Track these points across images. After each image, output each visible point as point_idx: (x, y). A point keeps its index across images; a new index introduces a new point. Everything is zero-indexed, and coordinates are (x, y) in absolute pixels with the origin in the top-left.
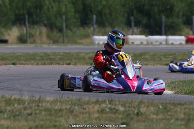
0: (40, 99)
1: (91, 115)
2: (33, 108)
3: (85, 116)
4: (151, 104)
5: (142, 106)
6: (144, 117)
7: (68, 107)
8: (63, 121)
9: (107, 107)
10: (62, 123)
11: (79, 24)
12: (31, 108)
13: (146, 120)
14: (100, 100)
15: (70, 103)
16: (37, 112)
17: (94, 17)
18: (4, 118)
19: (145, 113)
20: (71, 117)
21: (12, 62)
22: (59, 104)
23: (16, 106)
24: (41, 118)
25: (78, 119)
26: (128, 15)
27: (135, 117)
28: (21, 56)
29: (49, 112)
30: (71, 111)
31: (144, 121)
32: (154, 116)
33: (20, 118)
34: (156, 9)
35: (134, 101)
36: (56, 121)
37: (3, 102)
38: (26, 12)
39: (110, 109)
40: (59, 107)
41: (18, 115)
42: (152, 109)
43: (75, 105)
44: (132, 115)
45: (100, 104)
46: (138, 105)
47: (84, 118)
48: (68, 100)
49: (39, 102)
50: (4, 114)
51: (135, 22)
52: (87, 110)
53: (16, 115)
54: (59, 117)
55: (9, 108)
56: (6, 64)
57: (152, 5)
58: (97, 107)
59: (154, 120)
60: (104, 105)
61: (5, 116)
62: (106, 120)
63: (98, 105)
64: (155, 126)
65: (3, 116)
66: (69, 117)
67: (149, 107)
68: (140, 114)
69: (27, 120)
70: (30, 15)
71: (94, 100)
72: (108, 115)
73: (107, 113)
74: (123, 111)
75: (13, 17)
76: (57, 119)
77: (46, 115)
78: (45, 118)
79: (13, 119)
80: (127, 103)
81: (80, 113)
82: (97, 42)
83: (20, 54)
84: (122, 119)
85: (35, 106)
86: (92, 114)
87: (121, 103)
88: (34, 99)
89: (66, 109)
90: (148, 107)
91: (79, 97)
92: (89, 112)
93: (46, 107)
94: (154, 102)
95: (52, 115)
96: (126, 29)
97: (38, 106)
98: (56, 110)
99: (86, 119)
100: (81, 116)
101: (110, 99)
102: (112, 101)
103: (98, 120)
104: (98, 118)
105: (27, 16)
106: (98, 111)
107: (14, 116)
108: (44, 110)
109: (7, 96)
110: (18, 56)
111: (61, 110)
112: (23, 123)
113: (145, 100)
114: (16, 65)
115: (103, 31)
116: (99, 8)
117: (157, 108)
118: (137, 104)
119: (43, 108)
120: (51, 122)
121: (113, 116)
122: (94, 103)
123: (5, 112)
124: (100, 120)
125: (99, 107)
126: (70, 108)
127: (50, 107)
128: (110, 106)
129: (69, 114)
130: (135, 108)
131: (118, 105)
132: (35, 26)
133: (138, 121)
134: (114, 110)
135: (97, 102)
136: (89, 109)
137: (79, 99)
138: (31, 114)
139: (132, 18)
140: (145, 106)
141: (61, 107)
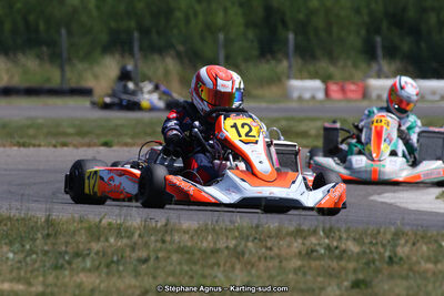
0: (166, 225)
1: (284, 263)
2: (152, 246)
3: (271, 265)
4: (422, 237)
5: (402, 241)
6: (406, 266)
7: (232, 243)
8: (220, 275)
9: (319, 244)
10: (216, 280)
11: (255, 53)
12: (146, 245)
13: (411, 274)
14: (305, 227)
15: (237, 234)
16: (160, 255)
17: (291, 36)
18: (83, 270)
19: (408, 258)
20: (238, 267)
21: (103, 140)
22: (210, 237)
23: (112, 240)
24: (169, 268)
25: (253, 272)
26: (368, 31)
27: (386, 266)
28: (122, 126)
29: (187, 256)
30: (238, 254)
31: (406, 278)
32: (430, 266)
33: (121, 268)
34: (433, 19)
35: (382, 230)
36: (204, 276)
37: (83, 231)
38: (133, 24)
39: (328, 248)
40: (212, 245)
41: (118, 262)
42: (425, 248)
43: (247, 240)
44: (377, 263)
45: (305, 238)
46: (393, 239)
47: (267, 269)
48: (232, 227)
49: (166, 232)
50: (84, 258)
51: (384, 47)
52: (276, 250)
53: (113, 262)
54: (212, 267)
55: (96, 246)
56: (89, 145)
57: (424, 10)
58: (297, 245)
59: (429, 275)
60: (313, 240)
61: (88, 264)
62: (319, 275)
63: (300, 241)
64: (430, 287)
65: (82, 265)
66: (233, 268)
67: (418, 245)
68: (395, 259)
69: (137, 274)
70: (144, 32)
71: (292, 228)
72: (322, 263)
73: (321, 257)
74: (358, 254)
75: (104, 37)
76: (207, 271)
77: (180, 264)
78: (178, 268)
79: (105, 270)
80: (366, 235)
81: (260, 258)
82: (295, 95)
83: (120, 122)
84: (355, 271)
85: (156, 241)
86: (286, 259)
87: (352, 235)
88: (154, 225)
89: (227, 247)
90: (414, 244)
91: (255, 222)
92: (279, 256)
93: (182, 244)
94: (429, 234)
95: (195, 263)
96: (363, 65)
97: (163, 242)
98: (204, 252)
99: (273, 272)
100: (262, 265)
101: (328, 226)
102: (331, 229)
103: (300, 274)
104: (300, 268)
105: (136, 35)
106: (300, 253)
107: (109, 263)
108: (177, 251)
109: (91, 217)
110: (117, 126)
111: (215, 251)
112: (130, 280)
113: (407, 229)
114: (110, 146)
115: (311, 68)
116: (301, 16)
117: (435, 246)
118: (389, 236)
119: (175, 247)
120: (192, 277)
121: (334, 264)
122: (290, 234)
123: (89, 255)
124: (305, 274)
125: (303, 244)
126: (236, 246)
127: (189, 244)
128: (327, 241)
129: (234, 260)
130: (383, 246)
131: (347, 239)
132: (156, 57)
133: (391, 277)
134: (337, 252)
135: (298, 233)
136: (279, 249)
137: (257, 226)
138: (146, 261)
139: (378, 39)
140: (407, 242)
141: (215, 243)
